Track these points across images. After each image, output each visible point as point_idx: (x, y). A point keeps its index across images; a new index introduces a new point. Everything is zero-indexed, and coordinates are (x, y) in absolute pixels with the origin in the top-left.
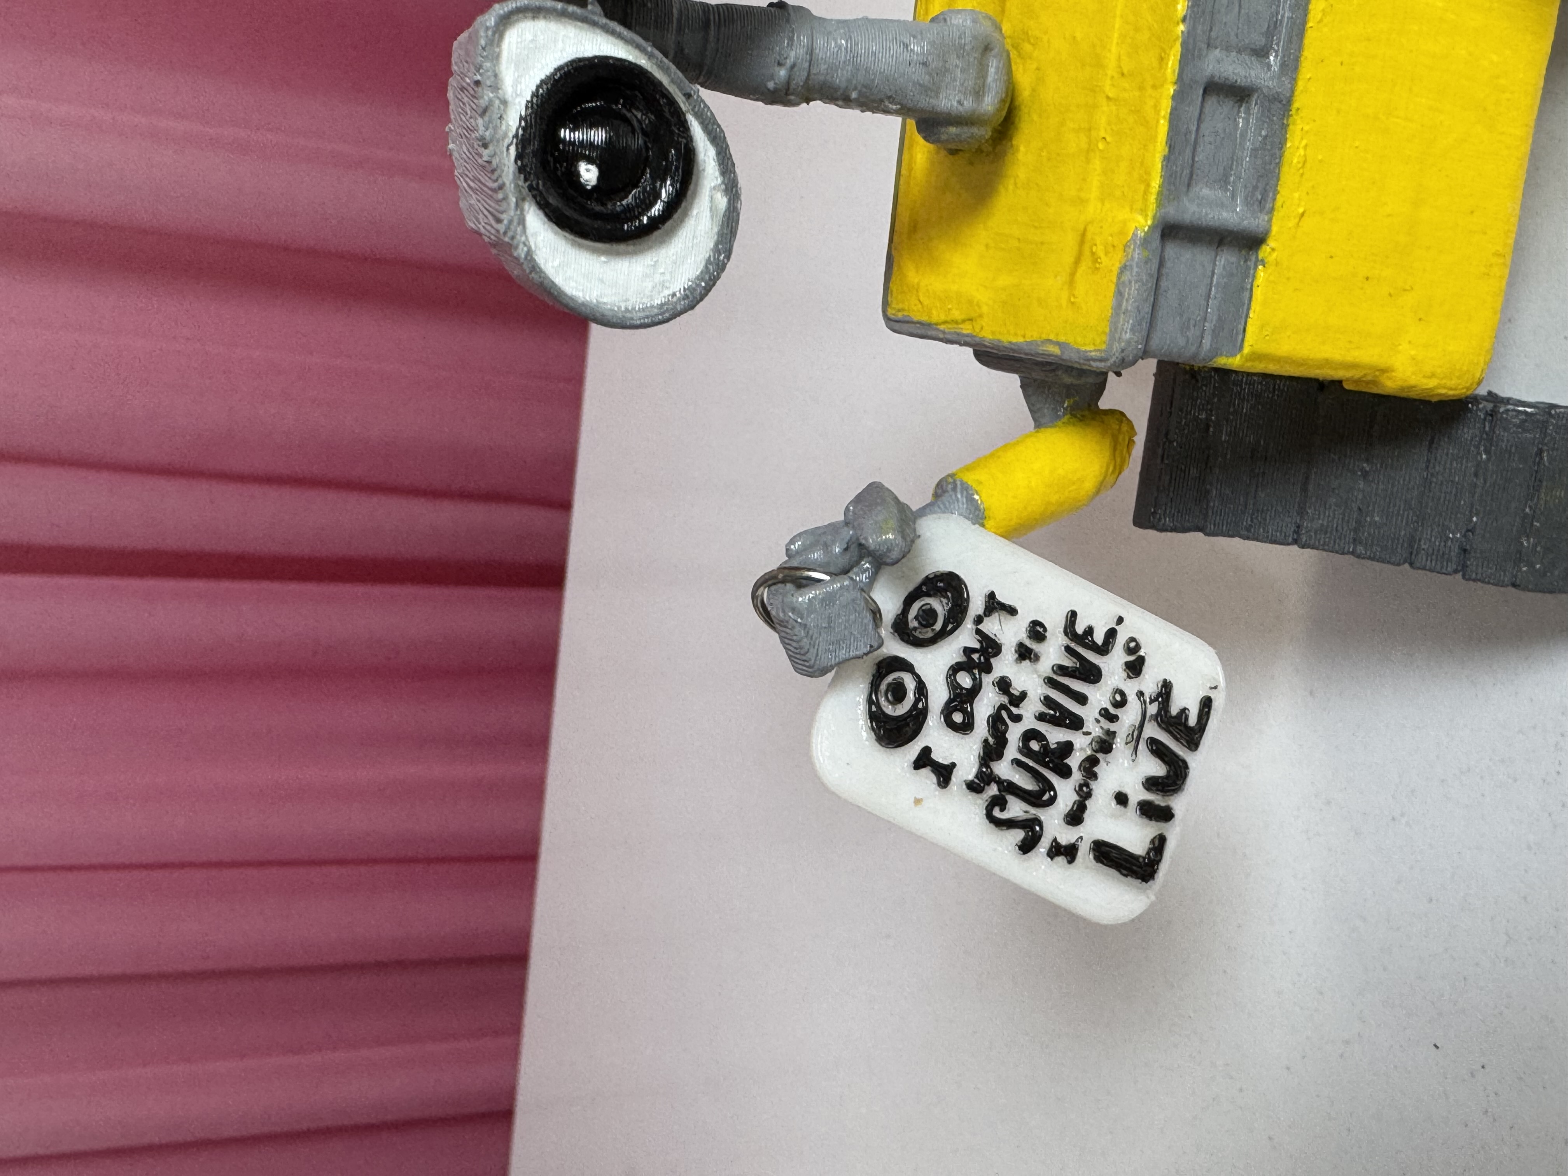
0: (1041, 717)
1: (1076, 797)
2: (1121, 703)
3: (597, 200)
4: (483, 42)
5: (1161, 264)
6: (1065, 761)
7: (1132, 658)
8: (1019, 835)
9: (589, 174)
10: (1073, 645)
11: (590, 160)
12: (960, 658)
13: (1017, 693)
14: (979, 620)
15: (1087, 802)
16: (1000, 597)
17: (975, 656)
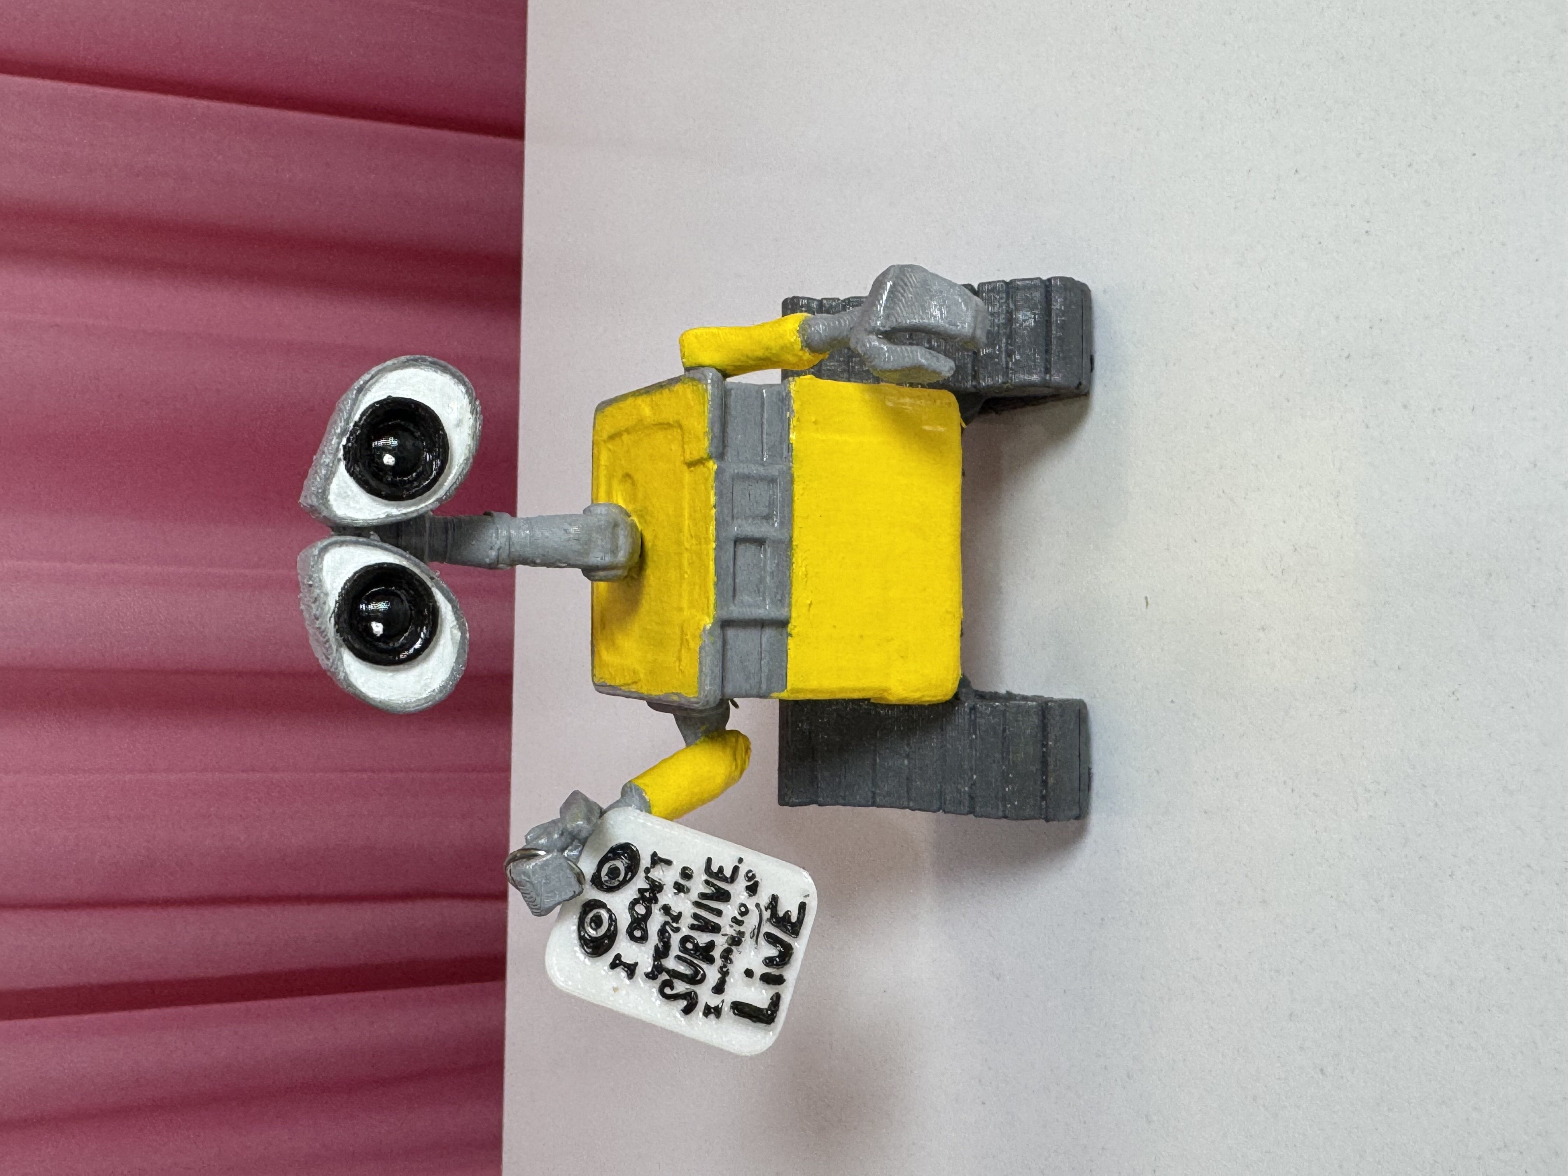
0: (692, 927)
1: (719, 976)
2: (745, 912)
3: (384, 642)
4: (312, 563)
5: (725, 643)
6: (711, 953)
7: (750, 883)
8: (684, 1003)
9: (378, 628)
11: (378, 620)
12: (636, 896)
13: (675, 914)
15: (726, 978)
16: (661, 855)
17: (647, 894)
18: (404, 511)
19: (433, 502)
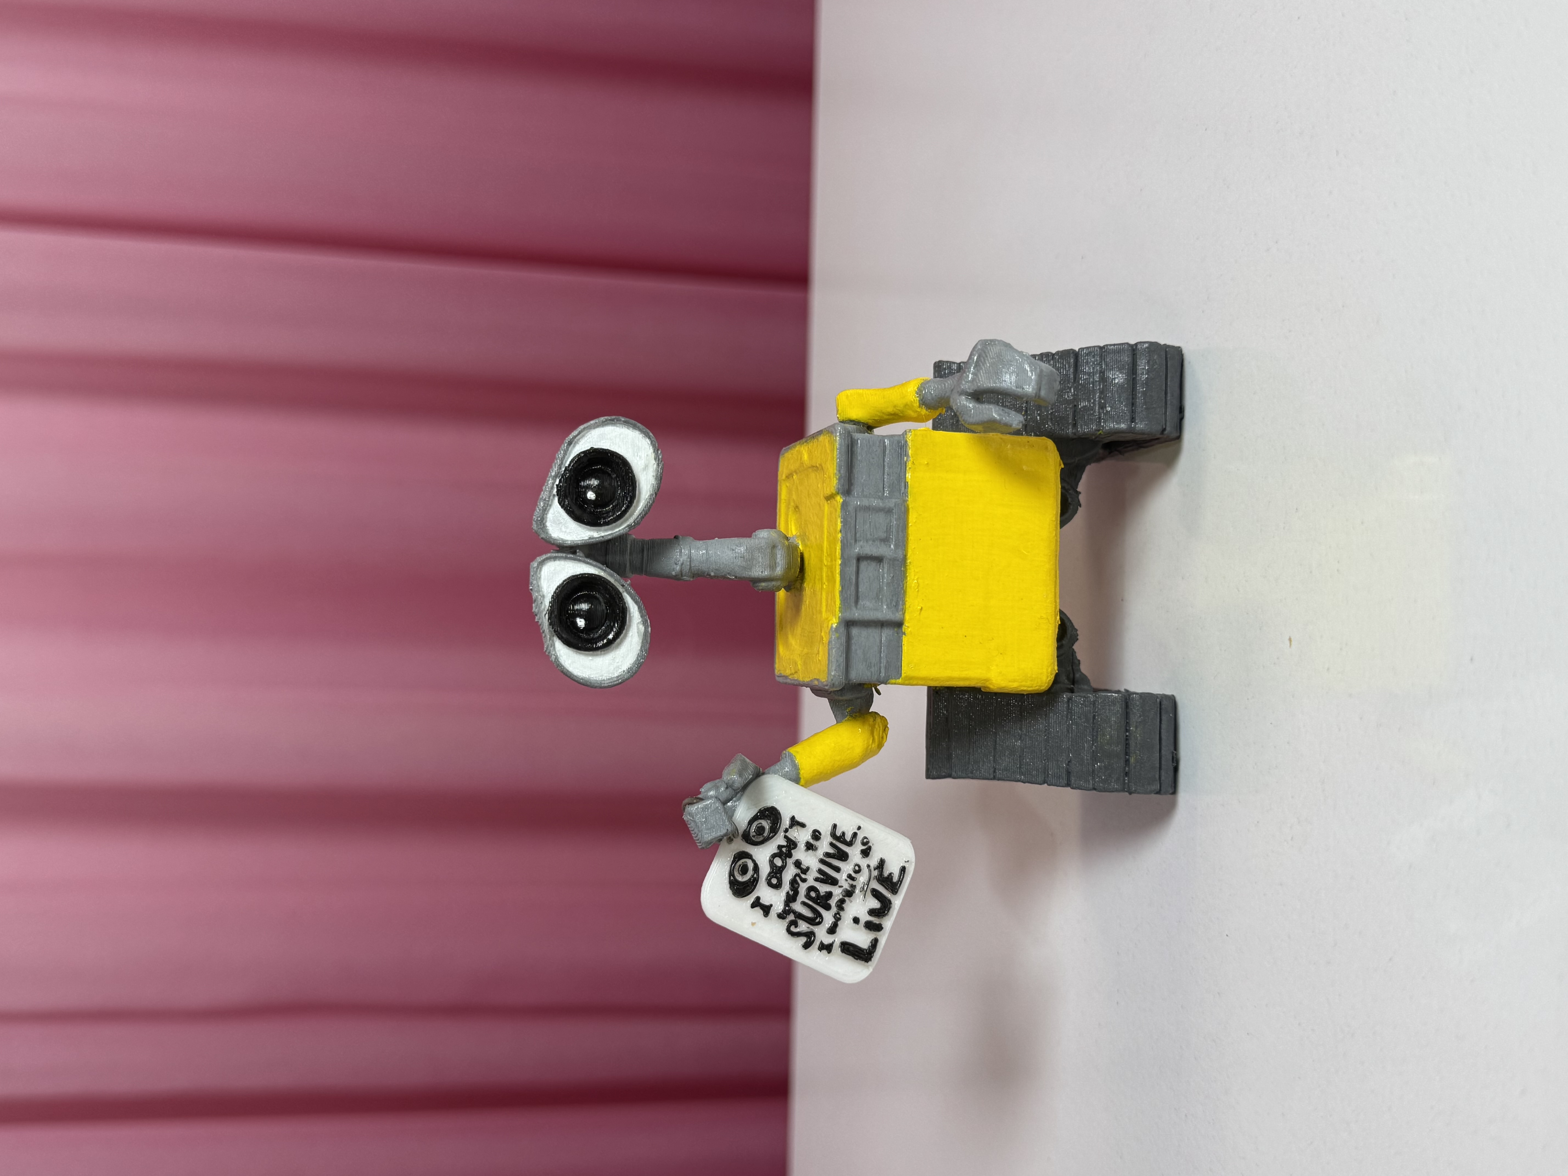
0: (817, 880)
1: (834, 920)
2: (858, 870)
3: (584, 633)
5: (848, 640)
6: (828, 902)
7: (864, 848)
8: (804, 940)
9: (581, 623)
10: (834, 842)
11: (581, 617)
12: (776, 851)
13: (805, 868)
14: (786, 831)
15: (839, 923)
16: (798, 818)
17: (784, 850)
18: (603, 534)
19: (625, 528)
